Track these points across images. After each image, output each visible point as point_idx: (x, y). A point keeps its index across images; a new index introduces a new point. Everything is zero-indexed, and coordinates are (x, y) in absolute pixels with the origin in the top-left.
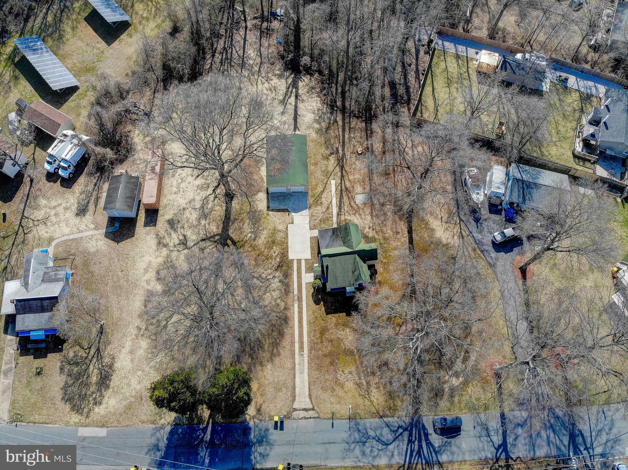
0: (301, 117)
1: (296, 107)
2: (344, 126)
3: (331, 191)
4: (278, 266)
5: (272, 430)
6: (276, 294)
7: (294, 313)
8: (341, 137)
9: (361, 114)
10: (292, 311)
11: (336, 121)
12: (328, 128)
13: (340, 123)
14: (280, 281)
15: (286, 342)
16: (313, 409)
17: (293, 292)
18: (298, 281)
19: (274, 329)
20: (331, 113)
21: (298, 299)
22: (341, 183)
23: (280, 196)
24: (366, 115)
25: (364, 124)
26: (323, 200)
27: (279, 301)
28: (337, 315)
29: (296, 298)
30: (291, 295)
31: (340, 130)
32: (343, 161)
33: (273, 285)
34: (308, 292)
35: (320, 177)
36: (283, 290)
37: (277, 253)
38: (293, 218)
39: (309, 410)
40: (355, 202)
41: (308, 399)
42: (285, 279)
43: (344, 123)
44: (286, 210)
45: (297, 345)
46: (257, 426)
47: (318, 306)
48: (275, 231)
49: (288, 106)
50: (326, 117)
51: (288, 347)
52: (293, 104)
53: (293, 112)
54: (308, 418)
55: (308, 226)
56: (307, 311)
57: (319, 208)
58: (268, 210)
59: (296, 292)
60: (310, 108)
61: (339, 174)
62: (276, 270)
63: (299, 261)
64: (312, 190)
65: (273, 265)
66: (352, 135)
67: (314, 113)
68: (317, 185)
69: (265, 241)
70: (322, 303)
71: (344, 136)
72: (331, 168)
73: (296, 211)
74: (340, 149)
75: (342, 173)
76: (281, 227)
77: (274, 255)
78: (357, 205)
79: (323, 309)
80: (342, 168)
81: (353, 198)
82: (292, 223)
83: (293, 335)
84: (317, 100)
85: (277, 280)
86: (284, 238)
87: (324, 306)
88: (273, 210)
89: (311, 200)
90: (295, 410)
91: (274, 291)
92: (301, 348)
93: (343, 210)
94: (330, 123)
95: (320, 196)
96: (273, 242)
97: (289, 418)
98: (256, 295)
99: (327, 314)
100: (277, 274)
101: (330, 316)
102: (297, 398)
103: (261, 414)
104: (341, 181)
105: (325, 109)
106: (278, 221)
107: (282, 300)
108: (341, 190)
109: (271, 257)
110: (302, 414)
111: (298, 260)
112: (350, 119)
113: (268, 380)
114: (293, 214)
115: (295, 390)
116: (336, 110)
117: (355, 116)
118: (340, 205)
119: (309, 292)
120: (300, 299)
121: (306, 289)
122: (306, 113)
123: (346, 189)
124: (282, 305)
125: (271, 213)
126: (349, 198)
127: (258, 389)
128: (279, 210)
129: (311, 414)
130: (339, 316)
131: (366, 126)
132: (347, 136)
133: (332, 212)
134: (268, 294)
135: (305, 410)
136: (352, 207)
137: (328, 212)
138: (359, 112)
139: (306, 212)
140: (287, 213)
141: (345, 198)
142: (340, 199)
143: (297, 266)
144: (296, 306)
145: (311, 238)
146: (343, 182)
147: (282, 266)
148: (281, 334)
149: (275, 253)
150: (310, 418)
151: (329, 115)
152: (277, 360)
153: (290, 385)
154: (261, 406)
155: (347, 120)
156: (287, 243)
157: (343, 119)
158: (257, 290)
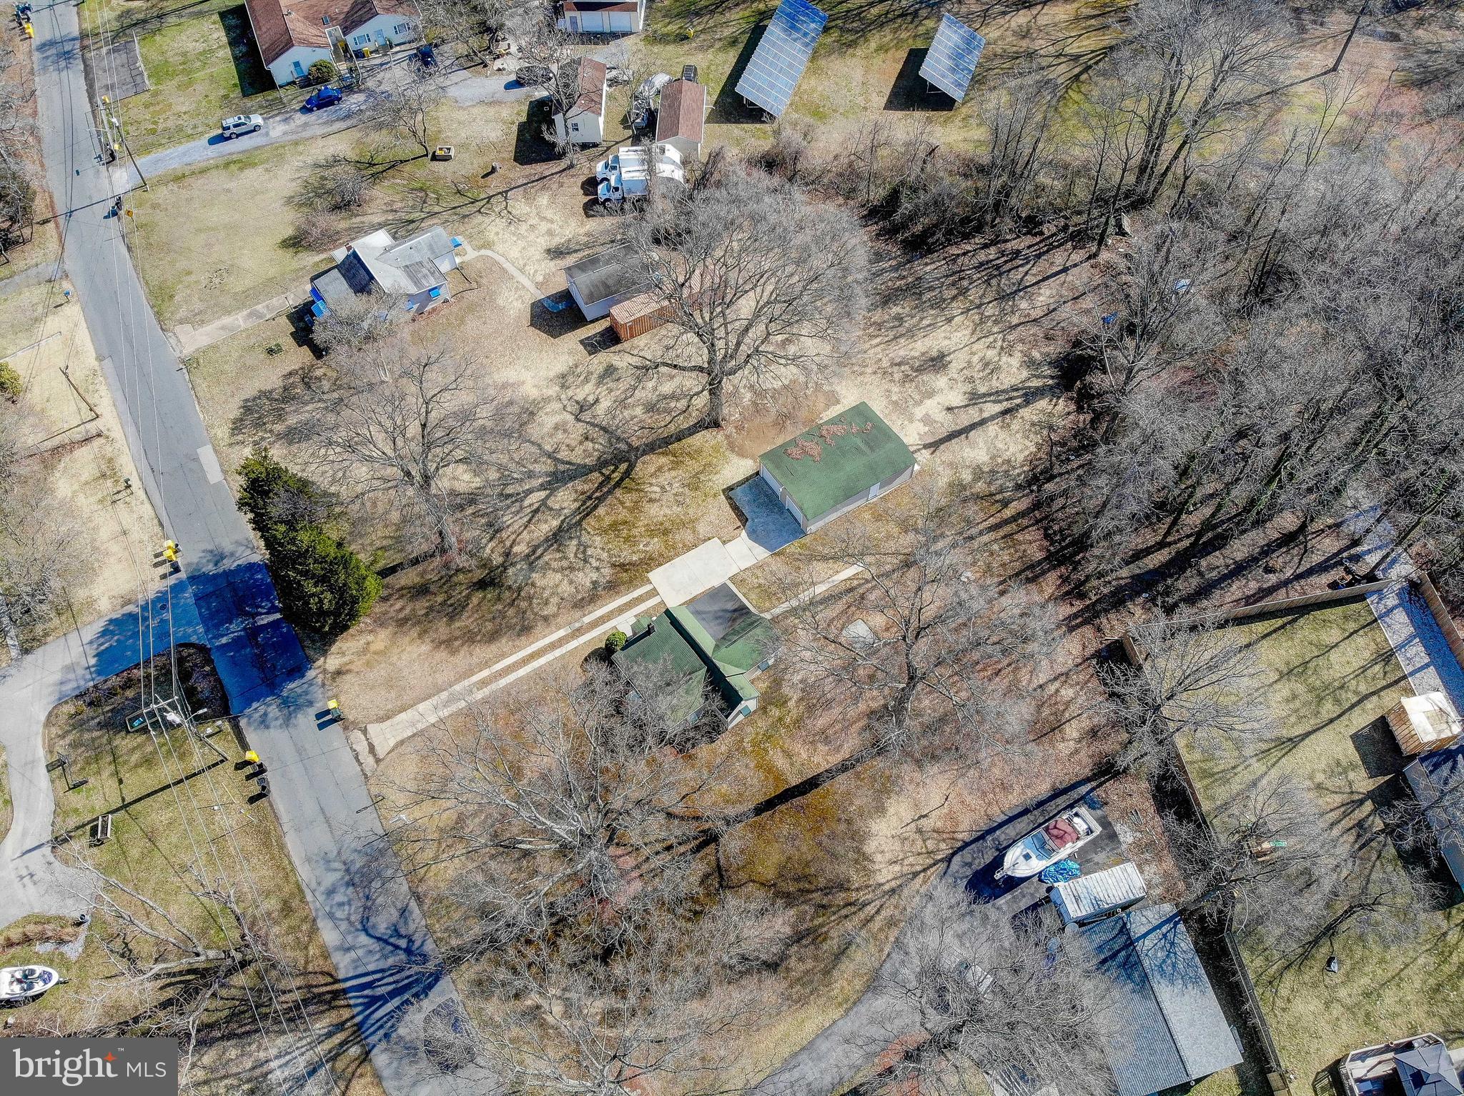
0: (965, 442)
1: (983, 422)
2: (1006, 522)
3: (838, 572)
4: (622, 566)
5: (312, 712)
6: (566, 589)
7: (545, 636)
8: (975, 530)
9: (1058, 537)
10: (547, 631)
11: (1005, 504)
12: (979, 498)
13: (1008, 513)
14: (594, 583)
15: (481, 652)
16: (378, 761)
17: (585, 615)
18: (612, 611)
19: (498, 620)
20: (1018, 487)
21: (578, 630)
22: (868, 582)
23: (767, 496)
25: (1039, 555)
26: (809, 568)
27: (554, 600)
29: (577, 625)
30: (578, 614)
31: (992, 521)
33: (581, 574)
36: (580, 597)
37: (648, 548)
38: (733, 538)
39: (375, 755)
40: (844, 626)
41: (392, 743)
42: (604, 588)
43: (1014, 519)
44: (743, 519)
45: (485, 673)
46: (311, 685)
47: (579, 670)
48: (689, 523)
49: (971, 410)
50: (999, 482)
51: (475, 660)
52: (986, 415)
53: (966, 423)
54: (358, 760)
55: (734, 570)
56: (563, 656)
57: (786, 570)
58: (724, 491)
59: (587, 620)
60: (1000, 446)
61: (886, 568)
62: (614, 566)
63: (654, 593)
64: (816, 540)
65: (620, 556)
66: (996, 547)
67: (993, 458)
69: (660, 519)
71: (982, 533)
72: (888, 547)
73: (754, 536)
75: (894, 571)
76: (702, 529)
77: (642, 547)
78: (841, 633)
79: (579, 682)
80: (905, 566)
81: (850, 621)
82: (724, 543)
83: (503, 656)
84: (1027, 448)
85: (594, 576)
86: (685, 546)
88: (729, 498)
89: (793, 547)
90: (365, 732)
91: (571, 582)
92: (484, 683)
93: (809, 613)
94: (991, 495)
95: (811, 558)
96: (666, 532)
97: (346, 728)
98: (546, 558)
100: (607, 571)
102: (388, 723)
103: (334, 679)
105: (1017, 471)
106: (713, 518)
107: (559, 604)
108: (853, 589)
109: (634, 544)
110: (362, 747)
111: (654, 589)
112: (1032, 525)
113: (400, 658)
114: (744, 533)
115: (400, 712)
116: (1031, 491)
117: (1046, 529)
118: (819, 603)
119: (602, 638)
120: (578, 632)
121: (603, 633)
122: (981, 445)
123: (862, 597)
124: (550, 610)
125: (722, 497)
126: (844, 612)
127: (375, 653)
128: (735, 508)
129: (369, 761)
131: (1040, 562)
132: (985, 538)
134: (559, 576)
135: (372, 749)
136: (828, 626)
137: (786, 588)
138: (1061, 530)
139: (761, 553)
140: (739, 524)
141: (840, 605)
142: (832, 597)
143: (642, 595)
144: (561, 633)
146: (874, 583)
147: (626, 571)
148: (493, 637)
149: (646, 544)
150: (360, 764)
152: (442, 654)
153: (407, 698)
154: (348, 671)
155: (1025, 522)
156: (677, 555)
157: (1022, 514)
158: (558, 555)
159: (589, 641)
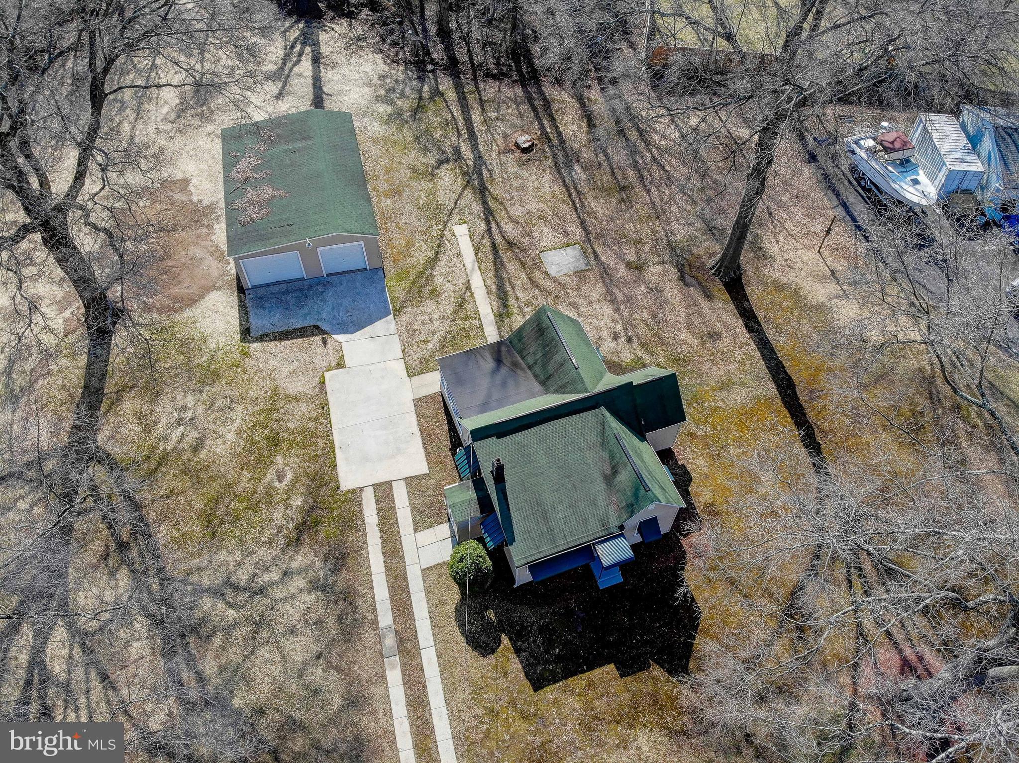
0: (334, 98)
1: (317, 79)
2: (462, 100)
3: (459, 254)
4: (302, 528)
6: (301, 644)
7: (389, 714)
8: (461, 123)
9: (505, 69)
10: (379, 707)
11: (437, 93)
12: (418, 109)
13: (451, 95)
14: (314, 585)
17: (375, 621)
18: (388, 569)
20: (421, 79)
21: (401, 641)
22: (489, 230)
23: (287, 292)
24: (519, 70)
25: (519, 90)
26: (439, 280)
27: (317, 674)
28: (579, 682)
29: (390, 641)
30: (369, 636)
31: (455, 108)
32: (480, 175)
34: (435, 604)
35: (417, 223)
36: (330, 623)
37: (289, 476)
38: (340, 352)
40: (546, 273)
42: (335, 571)
43: (461, 94)
44: (311, 331)
47: (491, 660)
48: (275, 403)
50: (407, 89)
52: (309, 74)
55: (400, 367)
56: (449, 691)
57: (430, 306)
58: (243, 340)
59: (385, 619)
60: (357, 76)
61: (477, 208)
62: (295, 543)
63: (383, 491)
64: (395, 261)
65: (281, 527)
66: (492, 115)
67: (370, 85)
68: (409, 246)
69: (241, 442)
70: (505, 640)
71: (468, 121)
72: (446, 197)
73: (351, 326)
74: (465, 149)
75: (485, 203)
76: (298, 386)
77: (282, 486)
78: (555, 279)
79: (515, 666)
80: (482, 191)
81: (538, 265)
82: (341, 365)
84: (374, 60)
85: (298, 583)
86: (316, 420)
87: (518, 651)
88: (262, 338)
89: (396, 290)
91: (292, 631)
93: (512, 301)
94: (421, 98)
95: (425, 274)
96: (273, 440)
98: (209, 667)
99: (538, 684)
100: (300, 559)
101: (550, 693)
104: (488, 222)
105: (400, 74)
106: (286, 369)
107: (329, 666)
108: (494, 247)
109: (269, 497)
111: (376, 486)
112: (476, 84)
114: (339, 337)
116: (433, 71)
118: (500, 287)
119: (442, 603)
120: (407, 644)
121: (428, 592)
122: (346, 88)
123: (510, 243)
124: (334, 688)
125: (254, 346)
126: (523, 265)
128: (286, 335)
130: (591, 685)
131: (527, 92)
132: (476, 119)
133: (477, 312)
134: (264, 652)
136: (538, 287)
137: (461, 315)
138: (498, 64)
139: (386, 326)
140: (318, 339)
141: (512, 267)
142: (497, 270)
143: (380, 510)
144: (394, 676)
145: (419, 403)
146: (494, 225)
147: (317, 524)
149: (280, 477)
151: (414, 83)
155: (469, 87)
156: (328, 435)
157: (459, 87)
158: (217, 641)
159: (434, 626)
